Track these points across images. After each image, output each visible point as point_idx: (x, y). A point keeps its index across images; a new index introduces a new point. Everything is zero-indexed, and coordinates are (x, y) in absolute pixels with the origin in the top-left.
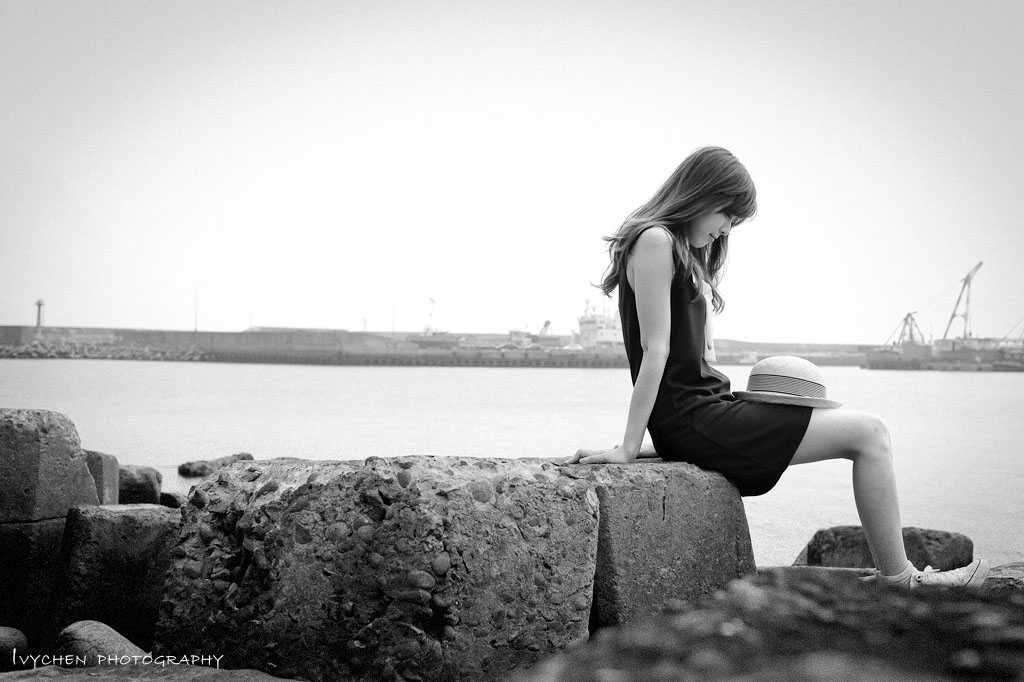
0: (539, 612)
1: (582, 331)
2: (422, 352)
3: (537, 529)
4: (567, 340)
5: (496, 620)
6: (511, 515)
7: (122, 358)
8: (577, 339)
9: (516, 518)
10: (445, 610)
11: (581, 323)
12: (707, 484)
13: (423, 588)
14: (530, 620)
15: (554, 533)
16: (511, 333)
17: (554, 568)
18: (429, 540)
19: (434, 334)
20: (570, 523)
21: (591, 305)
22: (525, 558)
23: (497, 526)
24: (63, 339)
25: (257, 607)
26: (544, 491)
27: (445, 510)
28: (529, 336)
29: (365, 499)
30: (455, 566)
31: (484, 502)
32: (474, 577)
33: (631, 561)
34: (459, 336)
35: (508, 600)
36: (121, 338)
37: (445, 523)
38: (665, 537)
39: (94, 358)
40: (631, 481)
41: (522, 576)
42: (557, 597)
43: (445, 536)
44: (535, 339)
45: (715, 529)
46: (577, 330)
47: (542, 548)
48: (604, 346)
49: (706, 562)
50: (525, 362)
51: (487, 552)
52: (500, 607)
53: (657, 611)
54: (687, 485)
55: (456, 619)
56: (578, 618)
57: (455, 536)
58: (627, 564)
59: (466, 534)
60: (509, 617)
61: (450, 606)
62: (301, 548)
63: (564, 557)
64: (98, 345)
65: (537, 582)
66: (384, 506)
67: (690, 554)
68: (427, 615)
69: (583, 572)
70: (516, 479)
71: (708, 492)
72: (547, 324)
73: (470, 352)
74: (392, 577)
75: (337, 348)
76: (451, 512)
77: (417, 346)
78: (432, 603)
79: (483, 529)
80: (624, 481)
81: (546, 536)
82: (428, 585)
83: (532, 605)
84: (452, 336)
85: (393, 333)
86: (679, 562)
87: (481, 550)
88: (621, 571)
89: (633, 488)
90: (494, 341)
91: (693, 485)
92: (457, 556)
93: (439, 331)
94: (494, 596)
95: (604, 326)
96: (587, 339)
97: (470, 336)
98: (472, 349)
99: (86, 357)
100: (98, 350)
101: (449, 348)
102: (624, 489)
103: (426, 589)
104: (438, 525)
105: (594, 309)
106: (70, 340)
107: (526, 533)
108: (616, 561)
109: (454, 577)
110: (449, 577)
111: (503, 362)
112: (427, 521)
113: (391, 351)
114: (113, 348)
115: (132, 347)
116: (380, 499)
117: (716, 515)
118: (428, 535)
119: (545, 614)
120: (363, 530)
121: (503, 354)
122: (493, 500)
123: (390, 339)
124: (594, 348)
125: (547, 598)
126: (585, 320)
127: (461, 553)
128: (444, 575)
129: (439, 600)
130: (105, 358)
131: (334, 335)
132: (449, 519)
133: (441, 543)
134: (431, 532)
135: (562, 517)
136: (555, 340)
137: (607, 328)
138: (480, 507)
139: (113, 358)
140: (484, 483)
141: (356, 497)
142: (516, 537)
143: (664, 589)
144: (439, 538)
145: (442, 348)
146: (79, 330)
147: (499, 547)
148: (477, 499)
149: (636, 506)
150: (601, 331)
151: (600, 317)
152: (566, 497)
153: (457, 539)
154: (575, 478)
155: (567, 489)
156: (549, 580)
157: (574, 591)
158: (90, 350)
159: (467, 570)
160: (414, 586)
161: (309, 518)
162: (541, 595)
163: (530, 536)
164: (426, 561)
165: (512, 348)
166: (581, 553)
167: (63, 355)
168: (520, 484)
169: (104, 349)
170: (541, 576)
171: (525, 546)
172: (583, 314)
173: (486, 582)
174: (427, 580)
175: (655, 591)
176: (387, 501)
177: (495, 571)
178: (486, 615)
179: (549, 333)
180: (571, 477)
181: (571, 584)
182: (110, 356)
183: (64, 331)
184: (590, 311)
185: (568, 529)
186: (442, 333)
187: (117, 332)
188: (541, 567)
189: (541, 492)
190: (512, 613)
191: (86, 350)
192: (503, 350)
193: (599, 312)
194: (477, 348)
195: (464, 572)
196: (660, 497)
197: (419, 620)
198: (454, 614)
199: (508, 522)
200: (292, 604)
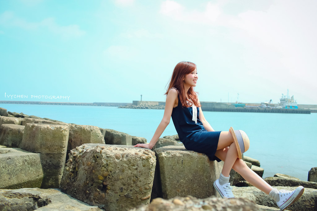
0: (134, 189)
1: (281, 103)
2: (236, 108)
3: (134, 167)
4: (277, 105)
5: (120, 190)
6: (126, 163)
7: (160, 109)
8: (280, 105)
9: (127, 164)
10: (106, 186)
11: (281, 100)
12: (197, 157)
13: (100, 180)
14: (131, 190)
15: (139, 169)
16: (261, 103)
17: (139, 178)
18: (103, 168)
19: (239, 103)
20: (144, 166)
21: (284, 95)
22: (130, 175)
23: (122, 166)
24: (147, 104)
25: (75, 180)
26: (136, 157)
27: (107, 161)
28: (266, 104)
29: (94, 157)
30: (109, 175)
31: (118, 159)
32: (115, 178)
33: (171, 177)
34: (245, 104)
35: (124, 185)
36: (160, 104)
37: (107, 164)
38: (182, 171)
39: (154, 109)
40: (172, 155)
41: (129, 179)
42: (139, 185)
43: (107, 167)
44: (267, 105)
45: (199, 170)
46: (280, 102)
47: (135, 172)
48: (288, 107)
49: (196, 179)
50: (265, 111)
51: (118, 172)
52: (122, 186)
53: (179, 191)
54: (190, 158)
55: (109, 188)
56: (146, 191)
57: (110, 167)
58: (169, 178)
59: (113, 167)
60: (125, 189)
61: (107, 185)
62: (83, 167)
63: (142, 175)
64: (155, 105)
65: (133, 181)
66: (97, 158)
67: (190, 176)
68: (101, 187)
69: (147, 179)
70: (128, 154)
71: (197, 160)
72: (271, 100)
73: (249, 108)
74: (95, 176)
75: (213, 107)
76: (109, 161)
77: (235, 106)
78: (103, 184)
79: (118, 166)
80: (170, 156)
81: (136, 169)
82: (102, 179)
83: (132, 187)
84: (243, 104)
85: (228, 103)
86: (187, 179)
87: (117, 172)
88: (168, 180)
89: (173, 157)
90: (255, 105)
91: (192, 158)
92: (110, 172)
93: (240, 102)
94: (120, 184)
95: (288, 101)
96: (282, 105)
97: (249, 104)
98: (249, 107)
99: (152, 109)
100: (155, 107)
101: (243, 107)
102: (170, 158)
103: (101, 180)
104: (105, 164)
105: (285, 96)
106: (148, 104)
107: (130, 168)
108: (166, 177)
109: (109, 178)
110: (107, 178)
111: (259, 111)
112: (103, 163)
113: (228, 108)
114: (158, 106)
115: (163, 106)
116: (96, 157)
117: (199, 167)
118: (103, 167)
119: (135, 189)
120: (93, 164)
121: (259, 109)
122: (121, 159)
123: (227, 105)
124: (285, 107)
125: (136, 185)
126: (282, 99)
127: (111, 172)
128: (106, 177)
129: (105, 183)
130: (156, 109)
131: (212, 104)
132: (108, 163)
133: (106, 169)
134: (103, 166)
135: (142, 165)
136: (273, 105)
137: (289, 102)
138: (116, 160)
139: (158, 109)
140: (119, 155)
141: (93, 156)
142: (127, 169)
143: (181, 186)
144: (105, 168)
145: (242, 107)
146: (150, 102)
147: (123, 171)
148: (116, 158)
149: (174, 162)
150: (287, 103)
151: (287, 99)
152: (143, 159)
153: (110, 168)
154: (148, 154)
155: (144, 157)
156: (137, 181)
157: (144, 184)
158: (153, 107)
159: (113, 176)
160: (99, 179)
161: (85, 159)
162: (135, 184)
163: (131, 169)
164: (101, 173)
165: (261, 107)
166: (147, 174)
167: (147, 108)
168: (129, 155)
169: (156, 106)
170: (135, 180)
171: (130, 171)
172: (281, 98)
173: (118, 180)
174: (101, 178)
175: (178, 186)
176: (98, 157)
177: (121, 177)
178: (118, 188)
179: (271, 103)
180: (146, 154)
181: (144, 182)
182: (157, 108)
183: (147, 102)
184: (284, 97)
185: (143, 168)
186: (241, 103)
187: (159, 103)
188: (135, 177)
189: (135, 158)
190: (126, 188)
191: (152, 107)
192: (259, 108)
193: (286, 97)
194: (251, 107)
195: (112, 177)
196: (181, 160)
197: (99, 188)
198: (109, 187)
199: (125, 165)
200: (80, 180)
